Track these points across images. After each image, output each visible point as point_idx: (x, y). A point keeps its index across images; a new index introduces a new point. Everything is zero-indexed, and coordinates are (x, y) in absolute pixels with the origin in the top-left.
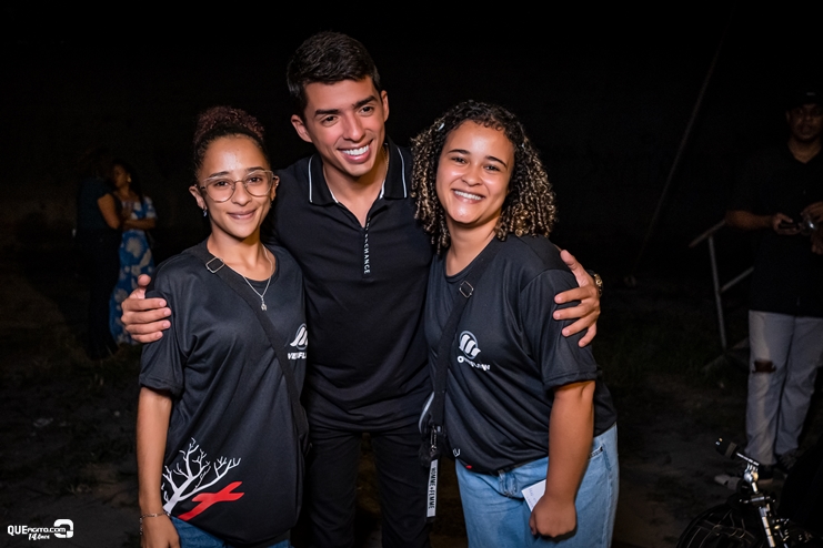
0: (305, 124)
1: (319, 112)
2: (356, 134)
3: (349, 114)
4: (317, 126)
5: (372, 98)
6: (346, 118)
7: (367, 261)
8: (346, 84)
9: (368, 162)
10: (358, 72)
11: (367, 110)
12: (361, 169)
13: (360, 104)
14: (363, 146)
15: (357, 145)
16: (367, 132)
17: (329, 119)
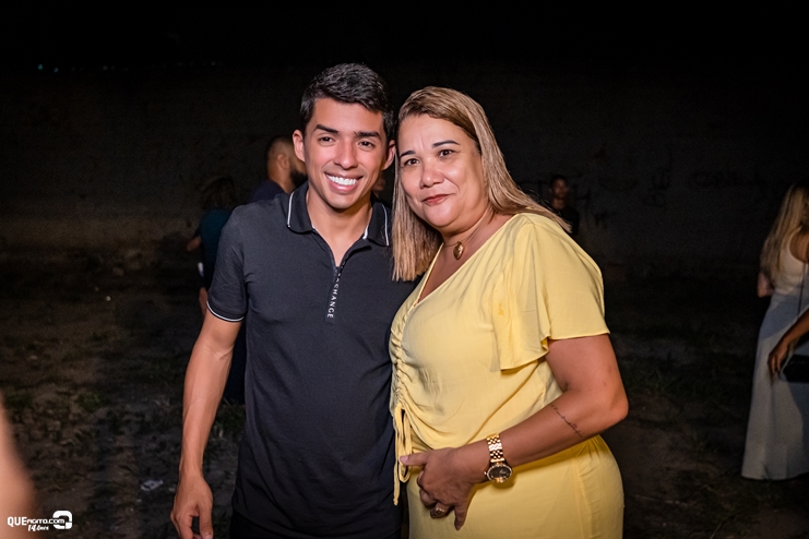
0: (304, 141)
1: (319, 127)
2: (346, 162)
3: (348, 140)
4: (314, 142)
5: (376, 135)
6: (343, 144)
7: (333, 304)
8: (356, 110)
9: (350, 196)
10: (371, 102)
11: (367, 144)
12: (341, 201)
13: (363, 135)
14: (350, 178)
15: (344, 173)
16: (360, 166)
17: (324, 139)
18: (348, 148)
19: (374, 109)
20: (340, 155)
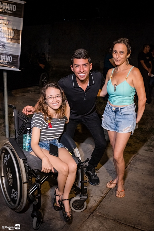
0: (73, 67)
1: (75, 65)
2: (82, 71)
3: (81, 66)
4: (75, 68)
5: (87, 64)
6: (81, 67)
8: (82, 59)
11: (85, 66)
12: (82, 79)
13: (84, 64)
14: (83, 74)
15: (82, 73)
17: (77, 67)
18: (82, 68)
19: (85, 59)
20: (80, 69)
